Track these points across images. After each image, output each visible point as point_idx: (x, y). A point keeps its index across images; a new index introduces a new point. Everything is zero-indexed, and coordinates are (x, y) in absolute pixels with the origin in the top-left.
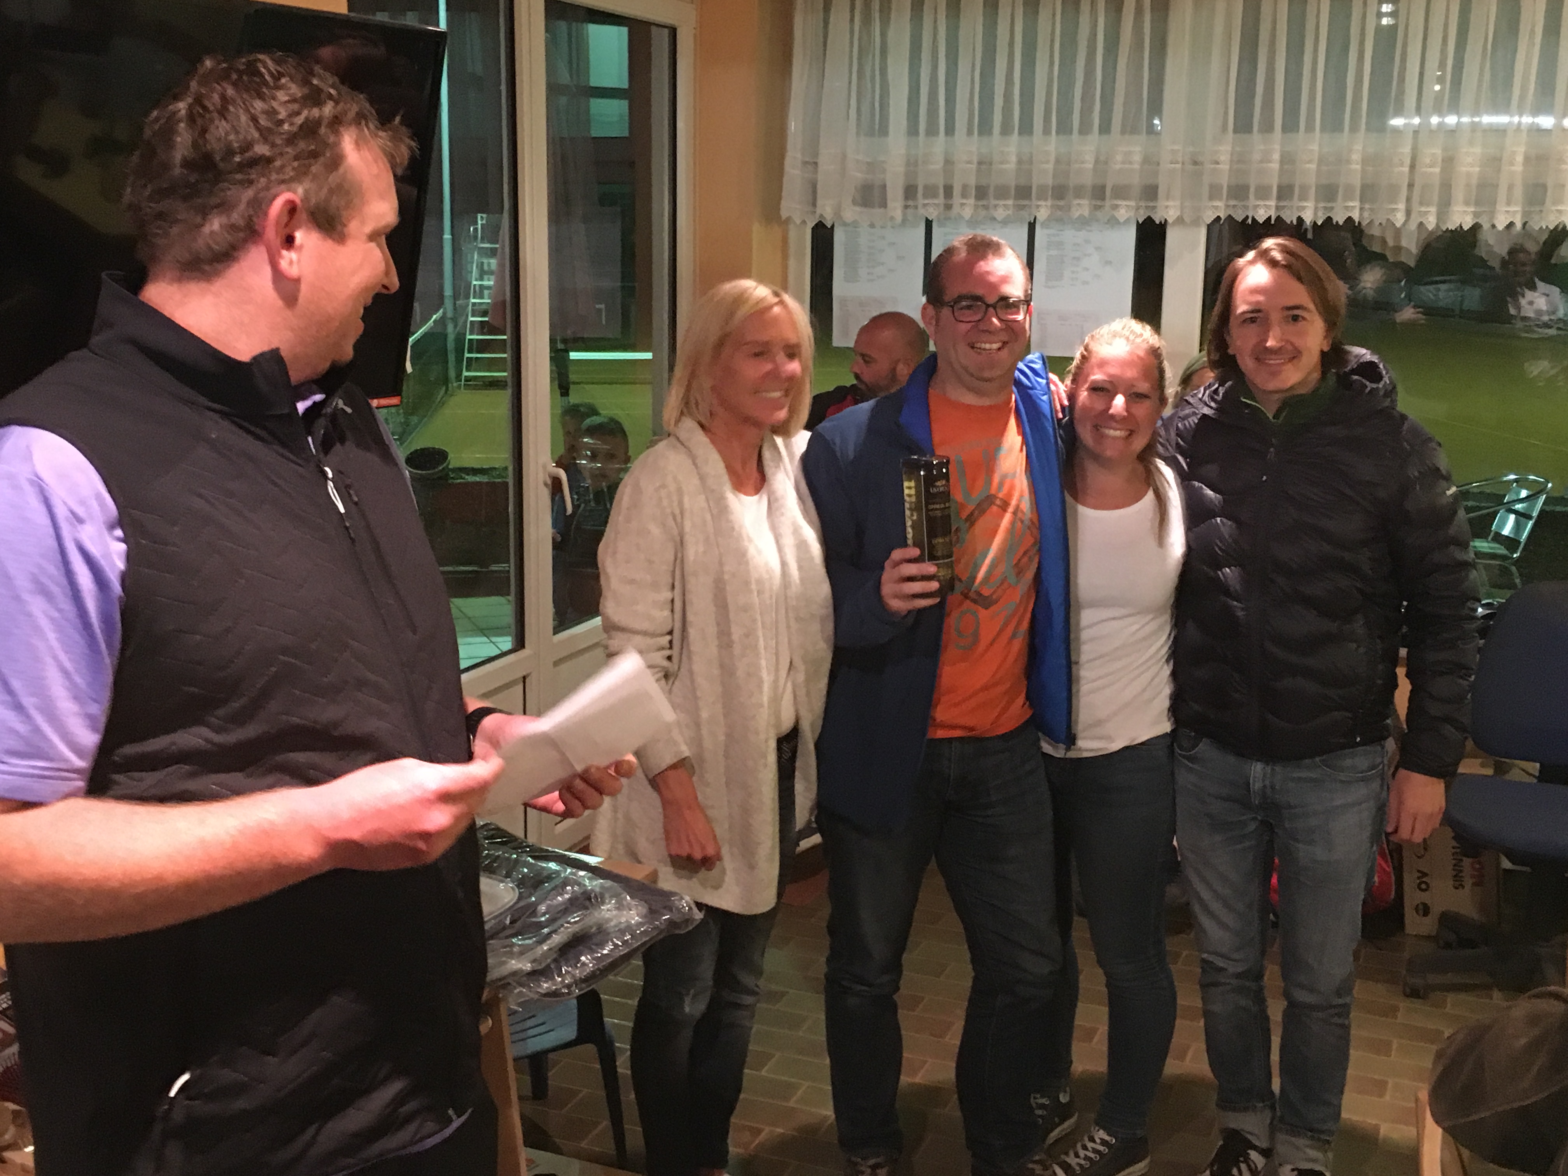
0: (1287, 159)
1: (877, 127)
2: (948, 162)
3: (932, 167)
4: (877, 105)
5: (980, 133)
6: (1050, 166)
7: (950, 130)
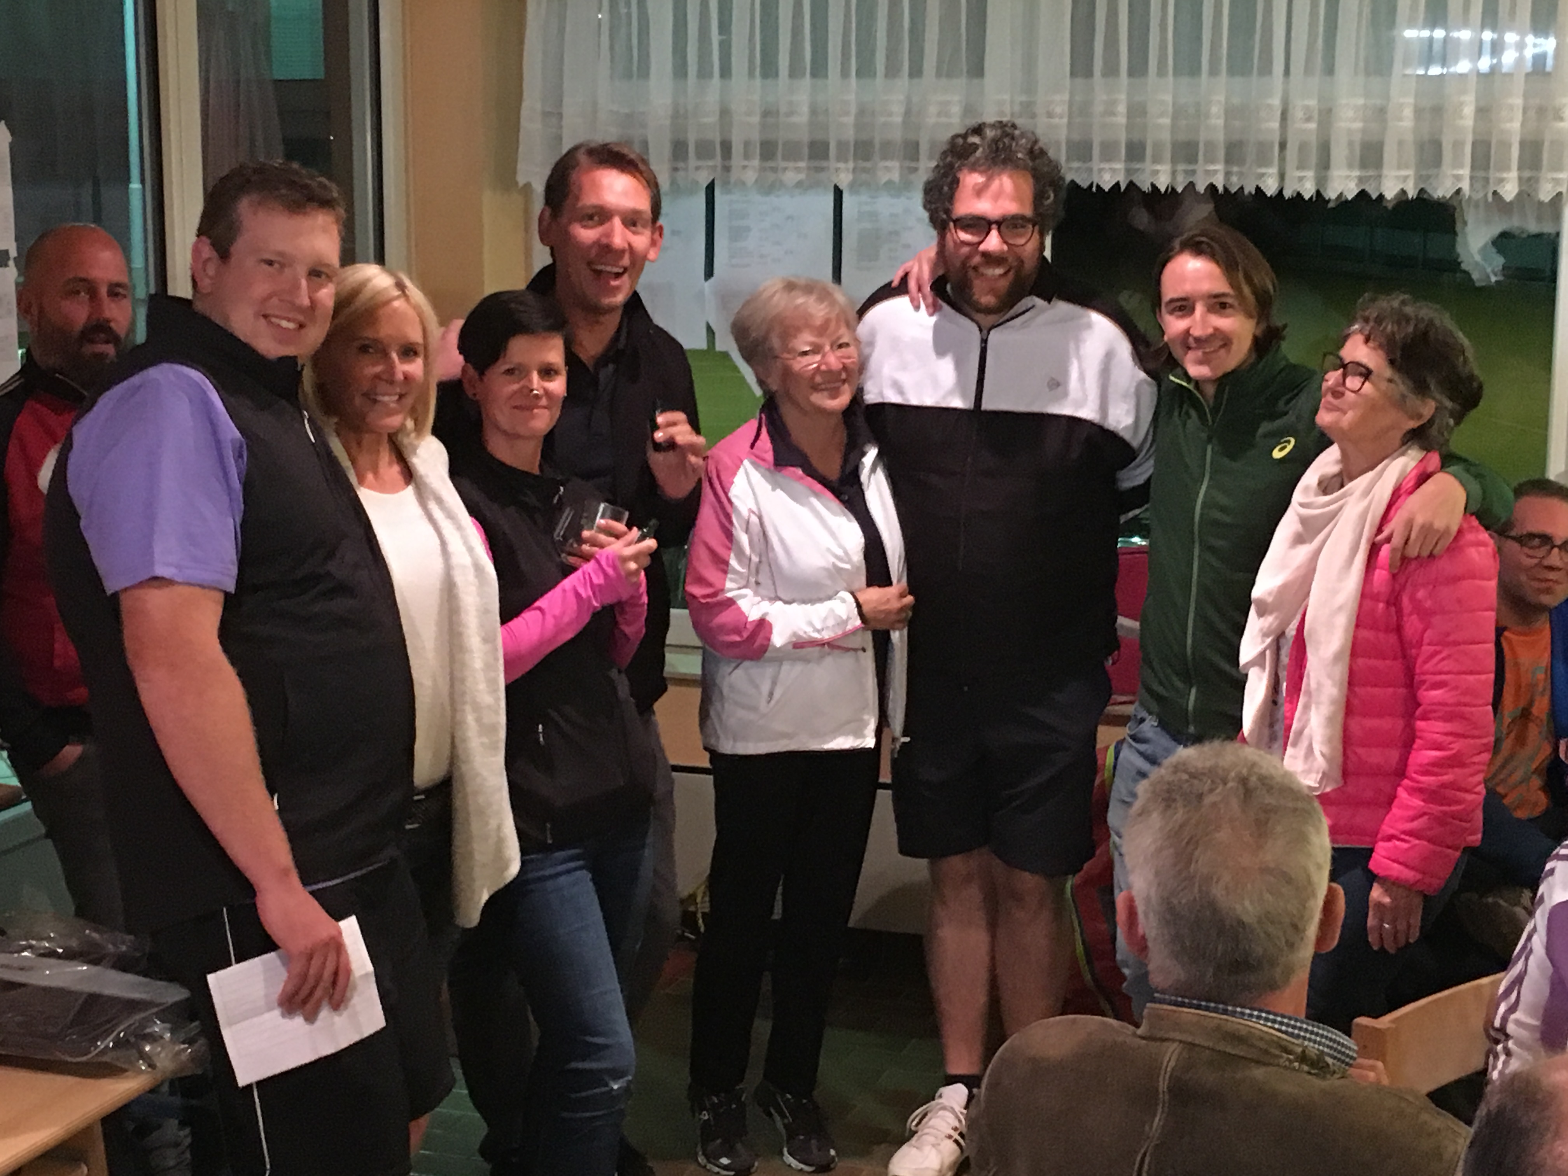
0: (1137, 111)
1: (635, 69)
2: (725, 113)
3: (706, 120)
4: (635, 41)
5: (765, 75)
6: (850, 120)
7: (726, 72)
